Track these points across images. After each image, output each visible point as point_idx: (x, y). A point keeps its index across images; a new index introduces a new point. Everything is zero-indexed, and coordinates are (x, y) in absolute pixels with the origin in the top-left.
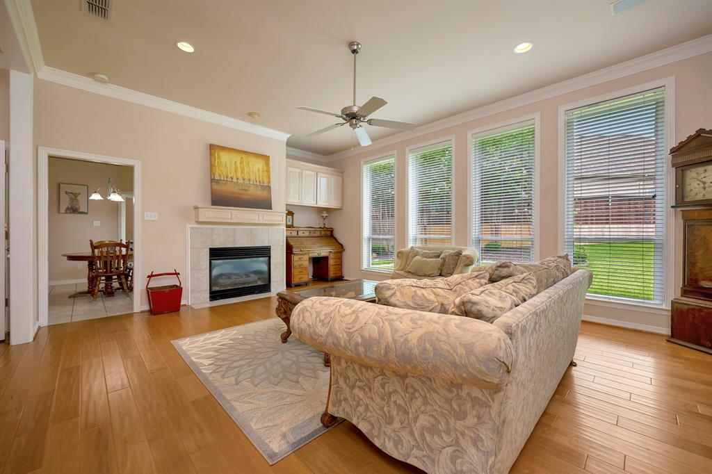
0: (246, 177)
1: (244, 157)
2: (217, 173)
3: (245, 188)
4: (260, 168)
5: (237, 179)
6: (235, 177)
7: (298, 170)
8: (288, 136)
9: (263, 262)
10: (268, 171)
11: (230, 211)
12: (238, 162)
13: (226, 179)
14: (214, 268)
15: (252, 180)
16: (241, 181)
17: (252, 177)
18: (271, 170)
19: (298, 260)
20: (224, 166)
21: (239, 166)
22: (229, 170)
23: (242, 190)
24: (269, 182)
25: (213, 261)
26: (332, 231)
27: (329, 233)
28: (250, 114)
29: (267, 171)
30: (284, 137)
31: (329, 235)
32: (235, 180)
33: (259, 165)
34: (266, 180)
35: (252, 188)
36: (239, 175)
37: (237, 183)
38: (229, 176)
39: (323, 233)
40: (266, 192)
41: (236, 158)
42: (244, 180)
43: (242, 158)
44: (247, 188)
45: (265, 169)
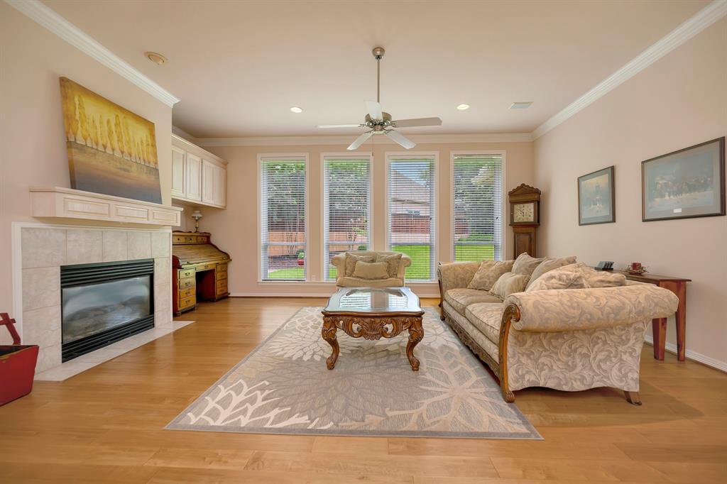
0: (126, 149)
1: (121, 116)
2: (79, 132)
3: (126, 167)
4: (144, 139)
5: (113, 150)
6: (109, 145)
7: (182, 152)
8: (177, 101)
9: (143, 283)
10: (154, 146)
11: (109, 202)
12: (113, 123)
13: (95, 147)
14: (66, 301)
15: (133, 155)
16: (118, 154)
17: (134, 152)
18: (157, 144)
19: (185, 276)
20: (91, 121)
21: (113, 128)
22: (99, 133)
23: (121, 169)
24: (156, 163)
25: (64, 290)
26: (208, 236)
27: (205, 239)
28: (150, 56)
29: (152, 145)
30: (170, 100)
31: (204, 242)
32: (109, 151)
33: (141, 134)
34: (152, 159)
35: (134, 168)
36: (116, 145)
37: (112, 157)
38: (100, 142)
39: (200, 239)
40: (153, 178)
41: (110, 115)
42: (122, 153)
43: (117, 116)
44: (128, 168)
45: (150, 142)
